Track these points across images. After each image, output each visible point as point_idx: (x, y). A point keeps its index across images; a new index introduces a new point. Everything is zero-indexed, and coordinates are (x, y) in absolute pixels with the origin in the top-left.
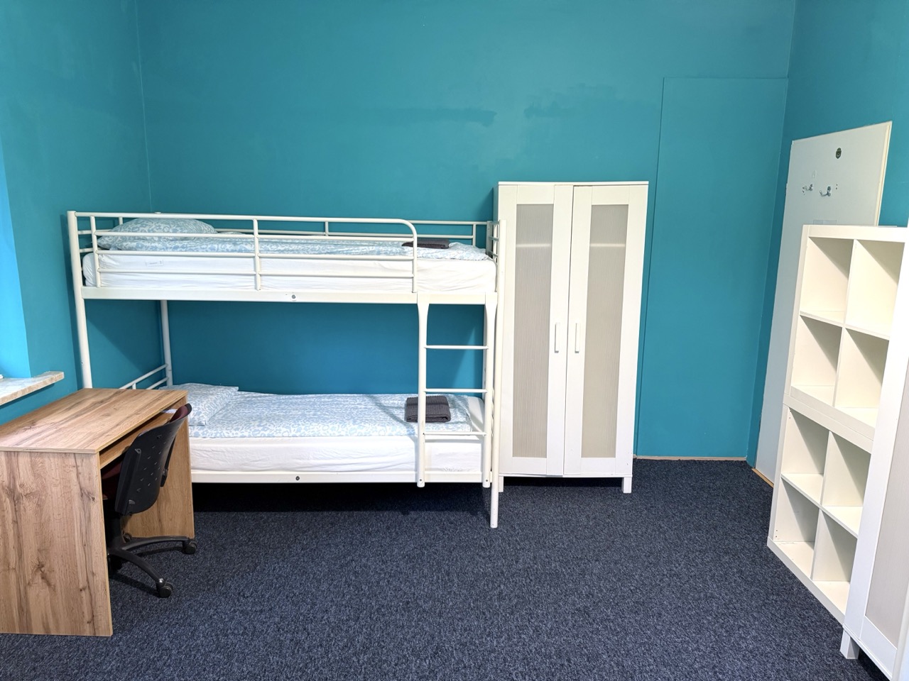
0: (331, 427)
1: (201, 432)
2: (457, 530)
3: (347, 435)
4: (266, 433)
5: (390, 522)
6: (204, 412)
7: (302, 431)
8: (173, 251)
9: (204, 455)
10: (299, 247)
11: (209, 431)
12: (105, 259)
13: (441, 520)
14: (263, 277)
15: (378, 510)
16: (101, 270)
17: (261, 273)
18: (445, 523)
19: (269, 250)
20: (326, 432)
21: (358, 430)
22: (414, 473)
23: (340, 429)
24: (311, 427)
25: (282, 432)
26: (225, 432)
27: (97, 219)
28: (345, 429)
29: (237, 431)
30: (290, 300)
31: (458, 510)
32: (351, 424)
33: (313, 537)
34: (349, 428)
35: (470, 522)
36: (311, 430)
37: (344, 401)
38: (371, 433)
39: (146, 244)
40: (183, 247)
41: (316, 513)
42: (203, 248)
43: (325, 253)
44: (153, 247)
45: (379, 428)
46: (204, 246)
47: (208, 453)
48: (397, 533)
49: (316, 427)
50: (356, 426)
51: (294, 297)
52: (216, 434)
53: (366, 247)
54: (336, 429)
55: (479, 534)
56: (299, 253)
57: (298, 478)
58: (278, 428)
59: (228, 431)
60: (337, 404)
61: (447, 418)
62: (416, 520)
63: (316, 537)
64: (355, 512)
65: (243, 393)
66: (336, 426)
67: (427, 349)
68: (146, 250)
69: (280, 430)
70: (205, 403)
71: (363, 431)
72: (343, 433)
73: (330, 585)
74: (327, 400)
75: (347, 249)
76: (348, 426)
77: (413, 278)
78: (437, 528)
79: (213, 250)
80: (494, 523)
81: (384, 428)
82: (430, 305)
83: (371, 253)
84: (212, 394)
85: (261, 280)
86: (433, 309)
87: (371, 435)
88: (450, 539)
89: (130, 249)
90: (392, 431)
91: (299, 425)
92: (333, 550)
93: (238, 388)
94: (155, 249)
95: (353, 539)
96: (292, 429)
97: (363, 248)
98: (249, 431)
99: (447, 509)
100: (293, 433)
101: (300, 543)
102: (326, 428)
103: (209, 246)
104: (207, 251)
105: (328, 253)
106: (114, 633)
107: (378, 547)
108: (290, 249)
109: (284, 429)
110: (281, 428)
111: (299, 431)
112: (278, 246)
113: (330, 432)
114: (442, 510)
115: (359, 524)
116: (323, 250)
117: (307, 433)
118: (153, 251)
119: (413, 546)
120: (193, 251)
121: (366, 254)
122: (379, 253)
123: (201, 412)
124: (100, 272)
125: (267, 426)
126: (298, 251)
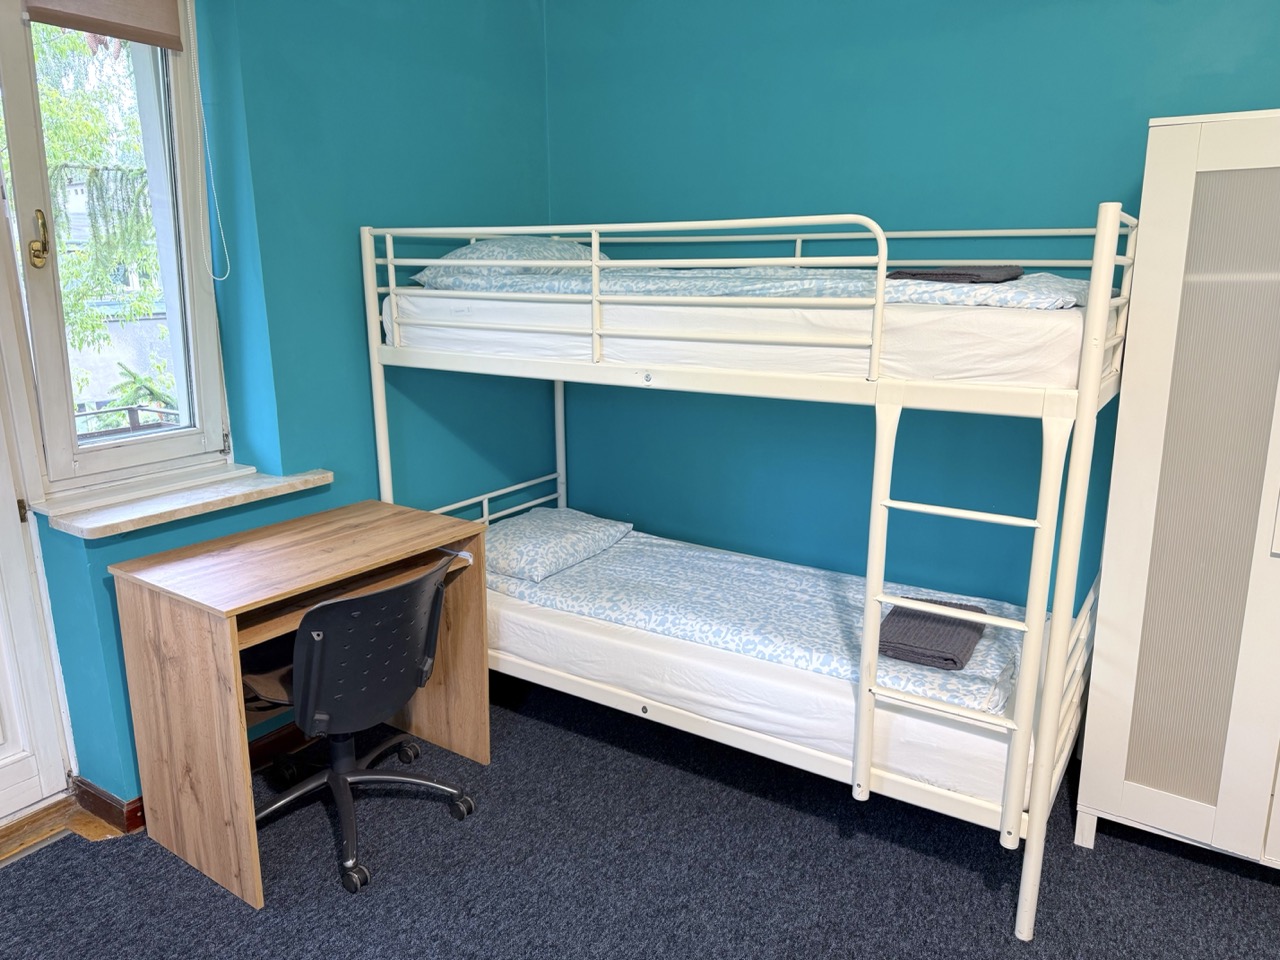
0: (714, 628)
1: (527, 592)
2: (931, 912)
3: (738, 651)
4: (614, 615)
5: (806, 842)
6: (541, 560)
7: (668, 625)
8: (497, 291)
9: (518, 632)
10: (683, 284)
11: (539, 594)
12: (404, 303)
13: (910, 876)
14: (606, 341)
15: (799, 808)
16: (399, 320)
17: (601, 332)
18: (914, 886)
19: (632, 291)
20: (703, 636)
21: (760, 647)
22: (850, 763)
23: (729, 637)
24: (684, 621)
25: (637, 619)
26: (558, 599)
27: (397, 240)
28: (736, 639)
29: (574, 603)
30: (640, 383)
31: (960, 863)
32: (751, 631)
33: (653, 826)
34: (744, 639)
35: (971, 904)
36: (682, 627)
37: (779, 581)
38: (781, 658)
39: (467, 280)
40: (511, 286)
41: (690, 776)
42: (538, 288)
43: (721, 295)
44: (473, 284)
45: (798, 652)
46: (539, 285)
47: (525, 631)
48: (802, 876)
49: (692, 624)
50: (757, 639)
51: (648, 378)
52: (546, 600)
53: (798, 282)
54: (723, 635)
55: (977, 942)
56: (675, 295)
57: (645, 710)
58: (634, 611)
59: (563, 600)
60: (765, 583)
61: (955, 663)
62: (858, 856)
63: (657, 829)
64: (754, 799)
65: (641, 534)
66: (724, 629)
67: (891, 510)
68: (466, 290)
69: (635, 615)
70: (552, 545)
71: (768, 651)
72: (732, 646)
73: (613, 947)
74: (753, 572)
75: (759, 286)
76: (744, 633)
77: (870, 347)
78: (892, 891)
79: (551, 290)
80: (1024, 929)
81: (807, 654)
82: (903, 409)
83: (805, 292)
84: (575, 532)
85: (602, 345)
86: (913, 421)
87: (779, 662)
88: (905, 932)
89: (447, 288)
90: (822, 664)
91: (667, 612)
92: (668, 868)
93: (632, 525)
94: (475, 288)
95: (715, 858)
96: (654, 617)
97: (792, 283)
98: (591, 605)
99: (936, 852)
100: (652, 625)
101: (625, 832)
102: (706, 628)
103: (547, 284)
104: (543, 292)
105: (727, 295)
106: (266, 906)
107: (748, 895)
108: (667, 287)
109: (641, 615)
110: (638, 611)
111: (662, 623)
112: (647, 283)
113: (712, 638)
114: (926, 852)
115: (746, 828)
116: (718, 289)
117: (673, 630)
118: (474, 290)
119: (815, 918)
120: (524, 292)
121: (795, 295)
122: (820, 293)
123: (536, 560)
124: (399, 324)
125: (620, 604)
126: (675, 292)
